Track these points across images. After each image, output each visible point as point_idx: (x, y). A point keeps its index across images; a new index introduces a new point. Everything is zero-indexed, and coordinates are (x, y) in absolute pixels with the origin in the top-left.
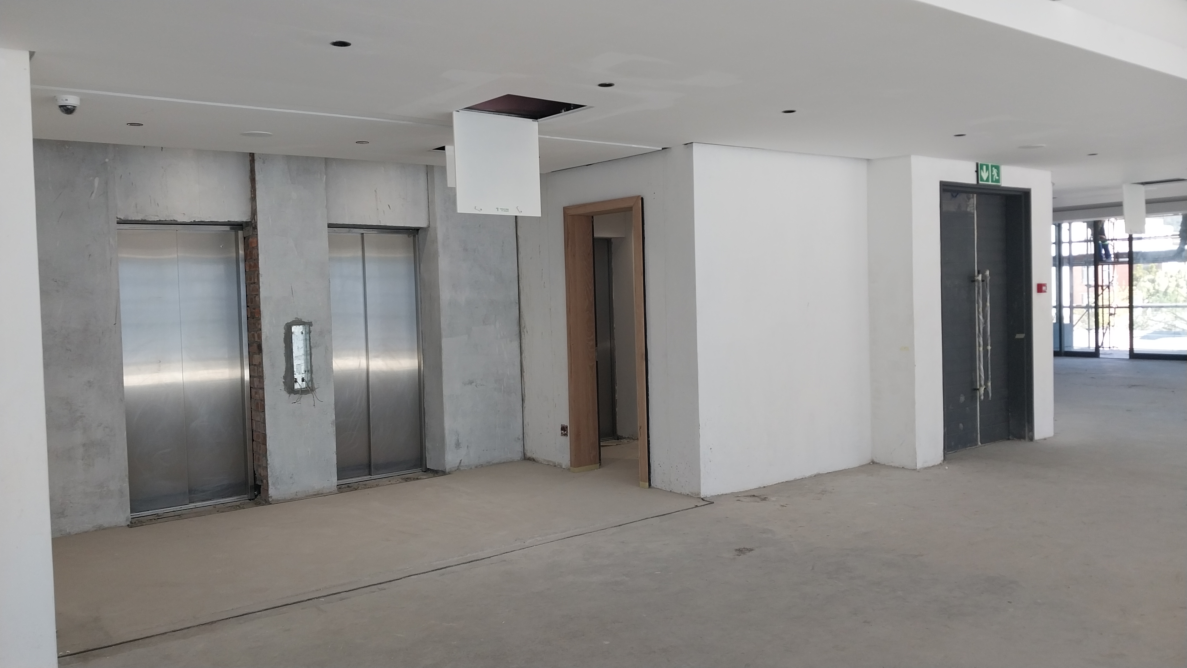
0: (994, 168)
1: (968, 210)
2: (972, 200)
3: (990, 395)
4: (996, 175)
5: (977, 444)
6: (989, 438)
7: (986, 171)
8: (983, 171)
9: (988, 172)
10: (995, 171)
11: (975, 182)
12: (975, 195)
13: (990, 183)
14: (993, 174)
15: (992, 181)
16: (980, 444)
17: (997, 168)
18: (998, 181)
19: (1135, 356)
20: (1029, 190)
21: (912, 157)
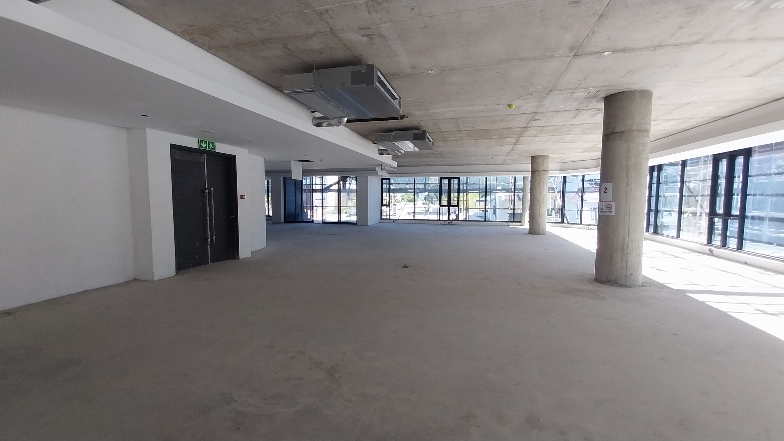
0: (210, 143)
1: (201, 161)
2: (203, 157)
3: (215, 242)
4: (212, 146)
5: (208, 263)
6: (215, 260)
7: (205, 144)
8: (202, 143)
9: (206, 144)
10: (211, 145)
11: (198, 148)
12: (205, 155)
13: (208, 149)
14: (210, 145)
15: (209, 149)
16: (210, 263)
17: (213, 144)
18: (214, 149)
19: (324, 223)
20: (236, 156)
21: (147, 129)
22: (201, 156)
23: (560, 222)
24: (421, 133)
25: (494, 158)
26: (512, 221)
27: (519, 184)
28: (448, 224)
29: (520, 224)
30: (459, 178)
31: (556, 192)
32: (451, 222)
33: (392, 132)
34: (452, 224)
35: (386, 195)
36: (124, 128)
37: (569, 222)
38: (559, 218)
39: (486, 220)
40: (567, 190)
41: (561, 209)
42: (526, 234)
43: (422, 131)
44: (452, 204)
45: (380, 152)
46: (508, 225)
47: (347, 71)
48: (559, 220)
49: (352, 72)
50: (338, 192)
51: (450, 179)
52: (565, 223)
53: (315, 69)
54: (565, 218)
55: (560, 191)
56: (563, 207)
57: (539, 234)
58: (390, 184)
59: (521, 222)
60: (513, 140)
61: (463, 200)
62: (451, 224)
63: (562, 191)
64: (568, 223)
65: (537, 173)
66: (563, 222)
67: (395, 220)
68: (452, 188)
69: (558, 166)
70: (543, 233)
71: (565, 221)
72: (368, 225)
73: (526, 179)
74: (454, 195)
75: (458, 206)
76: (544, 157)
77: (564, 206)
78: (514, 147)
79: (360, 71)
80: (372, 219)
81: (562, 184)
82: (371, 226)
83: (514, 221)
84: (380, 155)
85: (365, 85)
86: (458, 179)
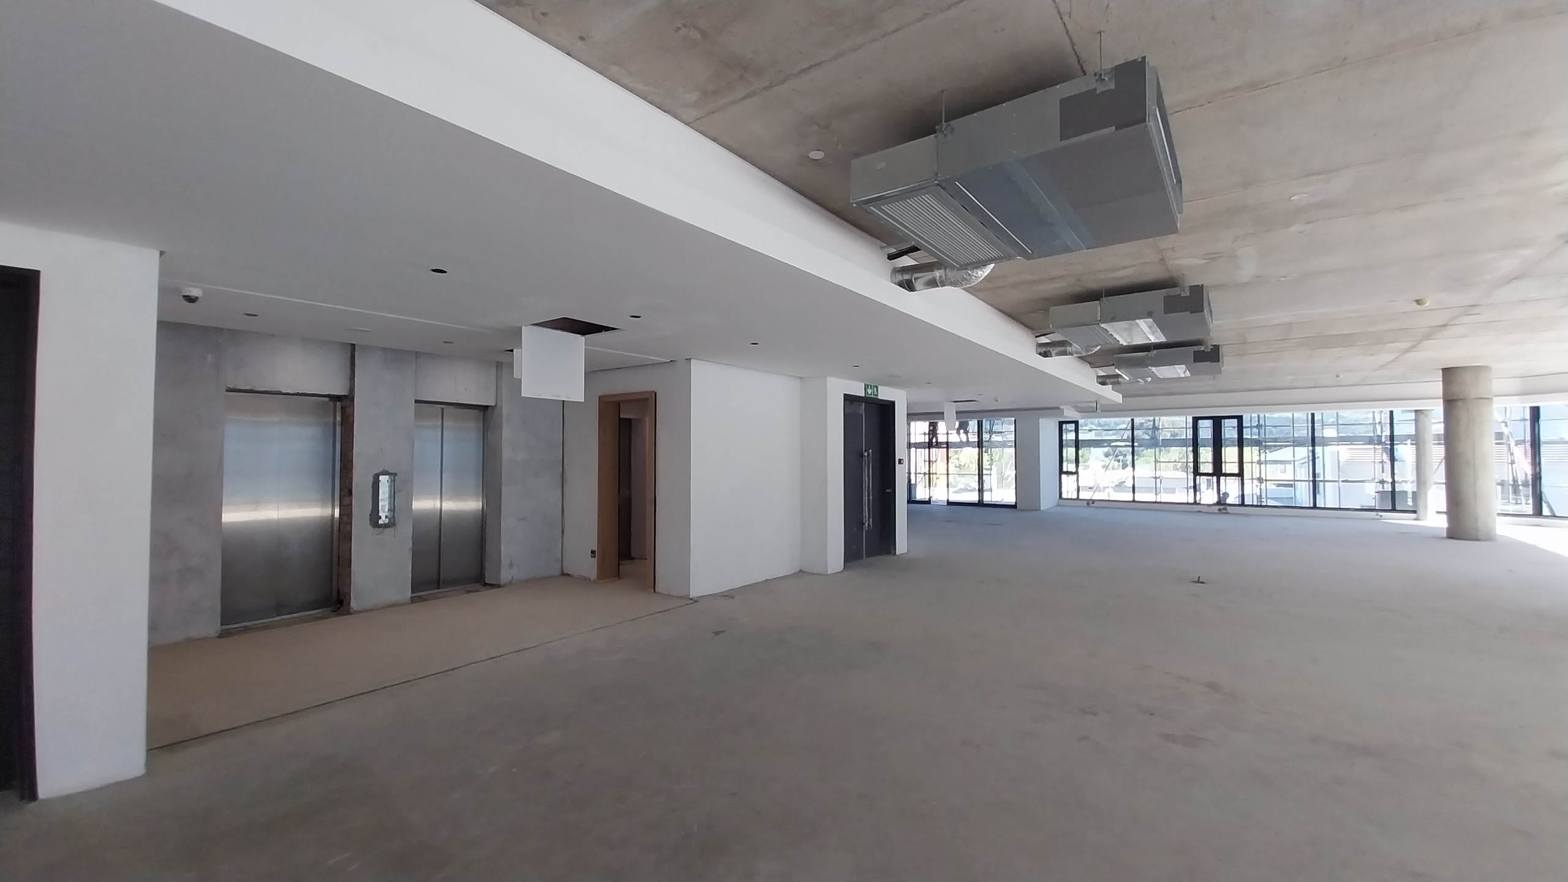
0: (875, 388)
1: (860, 412)
2: (862, 406)
3: (871, 527)
4: (876, 392)
5: (863, 558)
6: (870, 554)
8: (868, 388)
9: (871, 390)
11: (864, 395)
12: (864, 403)
13: (872, 396)
14: (874, 391)
15: (874, 395)
16: (865, 558)
18: (877, 395)
19: (949, 503)
20: (894, 402)
21: (829, 379)
22: (860, 405)
23: (1531, 513)
24: (1210, 350)
25: (1341, 377)
26: (1390, 508)
27: (1404, 428)
28: (1218, 512)
29: (1414, 515)
30: (1242, 416)
31: (1513, 444)
32: (1225, 509)
33: (1149, 351)
34: (1227, 513)
35: (1069, 452)
36: (797, 377)
37: (1557, 515)
38: (1527, 504)
39: (1318, 506)
40: (1544, 437)
41: (1530, 482)
42: (1443, 538)
43: (1212, 347)
44: (1224, 472)
45: (1100, 380)
46: (1378, 517)
47: (1159, 295)
48: (1529, 509)
49: (1164, 297)
50: (978, 447)
51: (1217, 422)
52: (1546, 517)
53: (1105, 296)
54: (1544, 506)
55: (1524, 441)
56: (1537, 478)
57: (1478, 540)
58: (1077, 431)
59: (1415, 512)
60: (1404, 345)
61: (1252, 463)
62: (1224, 511)
63: (1528, 438)
64: (1554, 516)
65: (1460, 404)
66: (1538, 512)
67: (1091, 502)
68: (1223, 437)
69: (1515, 385)
70: (1490, 538)
71: (1546, 511)
72: (1040, 510)
73: (1422, 416)
74: (1230, 454)
75: (1240, 474)
76: (1478, 369)
77: (1538, 476)
78: (1401, 355)
79: (1180, 295)
80: (1047, 501)
81: (1528, 423)
82: (1043, 511)
83: (1394, 510)
84: (1100, 386)
85: (1189, 312)
86: (1240, 419)
